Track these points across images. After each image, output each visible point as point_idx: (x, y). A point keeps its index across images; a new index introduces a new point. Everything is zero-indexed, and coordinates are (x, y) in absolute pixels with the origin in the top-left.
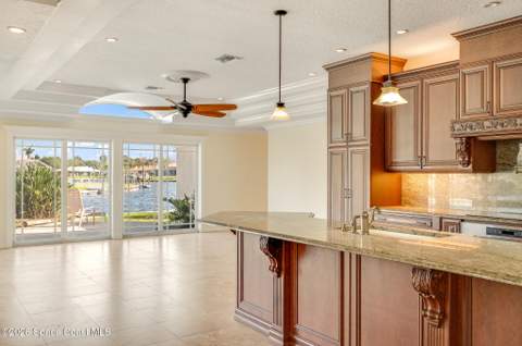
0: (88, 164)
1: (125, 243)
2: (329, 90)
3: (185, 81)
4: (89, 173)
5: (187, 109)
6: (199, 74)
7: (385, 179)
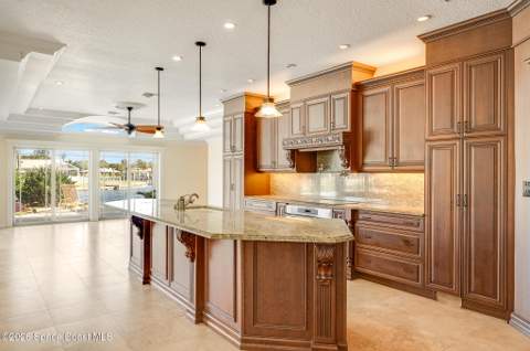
0: (111, 166)
1: (101, 224)
2: (225, 116)
3: (130, 109)
4: (110, 173)
7: (256, 178)
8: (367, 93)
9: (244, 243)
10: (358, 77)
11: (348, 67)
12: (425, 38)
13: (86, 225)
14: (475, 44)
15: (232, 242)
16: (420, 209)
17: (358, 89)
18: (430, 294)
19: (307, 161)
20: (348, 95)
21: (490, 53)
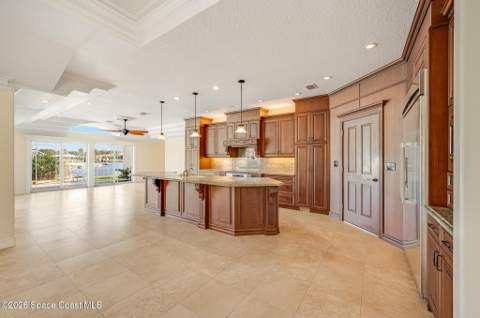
1: (95, 189)
3: (126, 120)
5: (126, 132)
6: (132, 119)
7: (205, 160)
8: (267, 121)
9: (236, 188)
10: (262, 114)
11: (258, 109)
12: (295, 101)
13: (85, 189)
14: (316, 106)
15: (228, 190)
16: (293, 173)
17: (263, 119)
18: (296, 208)
19: (234, 152)
20: (258, 122)
21: (322, 111)
